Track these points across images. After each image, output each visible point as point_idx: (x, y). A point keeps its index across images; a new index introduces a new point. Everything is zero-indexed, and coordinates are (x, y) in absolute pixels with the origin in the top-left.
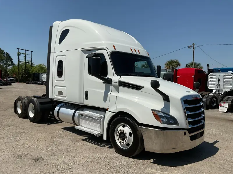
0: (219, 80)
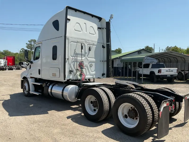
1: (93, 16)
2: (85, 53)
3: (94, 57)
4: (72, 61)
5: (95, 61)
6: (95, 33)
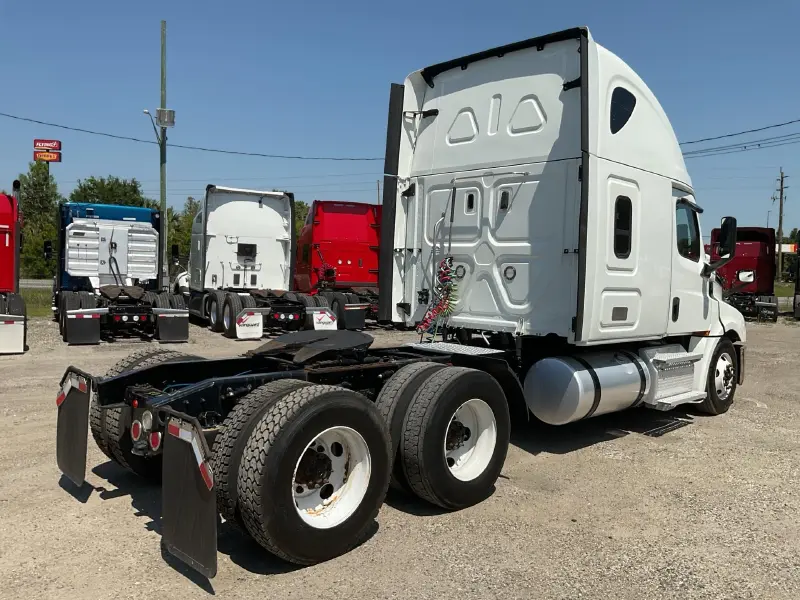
0: (113, 246)
2: (484, 221)
3: (526, 235)
4: (431, 256)
5: (528, 252)
6: (542, 119)
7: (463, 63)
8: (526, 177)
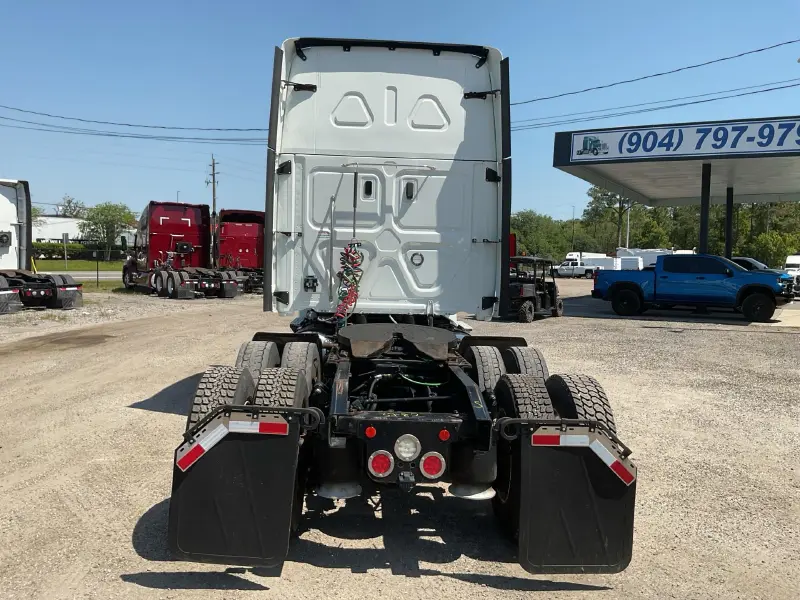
1: (437, 49)
2: (386, 209)
3: (435, 225)
4: (317, 241)
5: (438, 241)
6: (445, 121)
7: (347, 45)
8: (432, 172)
